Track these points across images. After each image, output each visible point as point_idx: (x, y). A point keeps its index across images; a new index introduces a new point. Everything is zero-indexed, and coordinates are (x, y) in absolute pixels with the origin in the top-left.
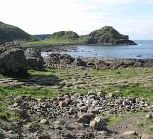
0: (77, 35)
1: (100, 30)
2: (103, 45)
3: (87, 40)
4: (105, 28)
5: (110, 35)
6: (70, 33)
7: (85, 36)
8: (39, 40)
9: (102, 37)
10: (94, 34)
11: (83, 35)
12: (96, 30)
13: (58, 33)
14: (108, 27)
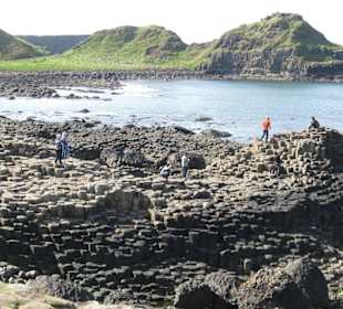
0: (179, 40)
1: (255, 27)
3: (209, 61)
4: (275, 20)
5: (288, 44)
6: (155, 32)
7: (203, 46)
8: (40, 55)
9: (260, 50)
10: (232, 39)
12: (244, 27)
13: (113, 32)
14: (284, 15)
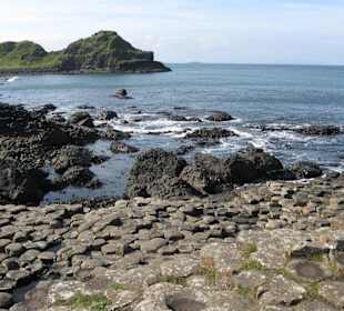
0: (42, 49)
2: (92, 73)
4: (99, 36)
5: (108, 50)
6: (27, 44)
7: (57, 53)
9: (90, 54)
11: (55, 50)
14: (105, 32)
